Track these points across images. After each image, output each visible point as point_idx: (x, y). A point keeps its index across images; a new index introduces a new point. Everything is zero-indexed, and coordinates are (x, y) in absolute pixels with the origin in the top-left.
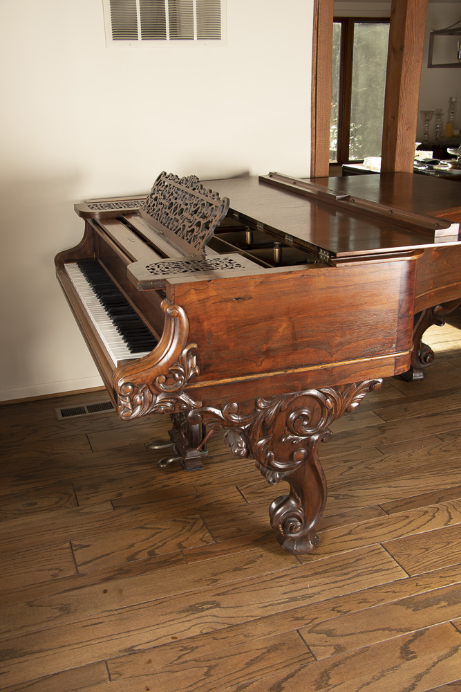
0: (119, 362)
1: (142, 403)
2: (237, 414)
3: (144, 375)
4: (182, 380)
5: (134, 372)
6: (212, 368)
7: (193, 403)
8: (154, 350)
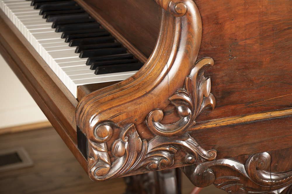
0: (79, 89)
1: (125, 154)
2: (270, 170)
3: (131, 108)
4: (187, 115)
5: (115, 103)
6: (234, 97)
7: (205, 152)
8: (143, 69)
